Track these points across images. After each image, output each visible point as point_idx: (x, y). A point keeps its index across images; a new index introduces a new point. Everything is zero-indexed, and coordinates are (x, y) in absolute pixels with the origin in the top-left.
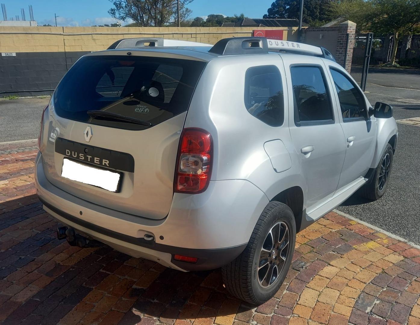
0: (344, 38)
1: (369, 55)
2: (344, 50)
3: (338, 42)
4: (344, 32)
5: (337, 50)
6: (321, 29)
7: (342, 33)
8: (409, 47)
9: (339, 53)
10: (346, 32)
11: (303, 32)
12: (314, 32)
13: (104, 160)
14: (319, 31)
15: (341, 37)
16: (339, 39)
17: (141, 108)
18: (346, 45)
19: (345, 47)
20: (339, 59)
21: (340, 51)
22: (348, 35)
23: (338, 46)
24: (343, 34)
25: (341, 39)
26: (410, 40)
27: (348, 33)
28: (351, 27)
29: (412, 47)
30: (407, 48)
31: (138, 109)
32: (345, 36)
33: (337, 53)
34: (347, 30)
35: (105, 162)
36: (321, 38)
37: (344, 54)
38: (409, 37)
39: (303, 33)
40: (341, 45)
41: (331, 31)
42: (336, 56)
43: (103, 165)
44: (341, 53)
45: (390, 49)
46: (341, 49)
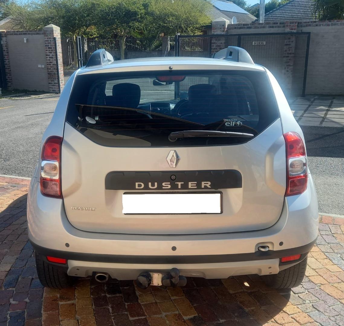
0: (52, 42)
1: (81, 59)
2: (54, 54)
3: (45, 46)
4: (50, 36)
5: (47, 54)
6: (24, 33)
7: (48, 36)
8: (87, 50)
9: (50, 58)
10: (52, 36)
11: (3, 35)
12: (15, 35)
13: (203, 183)
14: (22, 34)
15: (48, 41)
16: (46, 43)
17: (231, 122)
18: (55, 49)
19: (55, 52)
20: (50, 64)
21: (50, 55)
22: (55, 39)
23: (47, 50)
24: (49, 38)
25: (49, 43)
26: (86, 43)
27: (54, 37)
28: (56, 31)
29: (89, 50)
30: (85, 51)
31: (228, 123)
32: (52, 40)
33: (47, 58)
34: (53, 33)
35: (205, 185)
36: (25, 41)
37: (55, 59)
38: (85, 40)
39: (3, 37)
40: (50, 49)
41: (35, 34)
42: (47, 60)
43: (203, 189)
44: (52, 58)
45: (70, 52)
46: (51, 53)
